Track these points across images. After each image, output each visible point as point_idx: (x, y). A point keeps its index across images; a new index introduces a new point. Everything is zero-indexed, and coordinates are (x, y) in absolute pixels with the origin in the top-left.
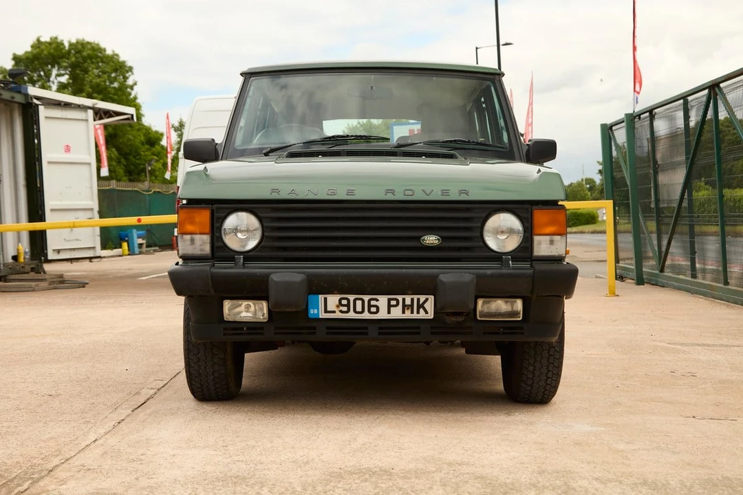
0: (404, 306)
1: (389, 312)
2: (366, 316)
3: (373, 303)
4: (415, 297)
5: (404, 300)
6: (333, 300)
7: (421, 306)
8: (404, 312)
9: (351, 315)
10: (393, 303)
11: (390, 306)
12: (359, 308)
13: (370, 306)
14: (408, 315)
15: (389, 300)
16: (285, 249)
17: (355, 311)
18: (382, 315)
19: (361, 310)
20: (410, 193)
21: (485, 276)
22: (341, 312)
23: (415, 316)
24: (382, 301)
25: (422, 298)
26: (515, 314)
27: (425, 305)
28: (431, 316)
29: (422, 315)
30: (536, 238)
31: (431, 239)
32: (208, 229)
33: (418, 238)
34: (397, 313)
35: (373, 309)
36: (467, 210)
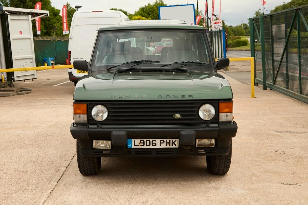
0: (166, 143)
1: (160, 145)
2: (151, 147)
3: (154, 142)
4: (171, 140)
5: (166, 141)
6: (137, 141)
7: (173, 143)
8: (166, 145)
9: (145, 147)
10: (162, 142)
11: (161, 143)
12: (148, 144)
13: (153, 143)
14: (168, 146)
15: (160, 141)
16: (118, 120)
17: (146, 145)
18: (158, 146)
19: (149, 145)
20: (169, 97)
21: (199, 131)
22: (141, 145)
23: (171, 147)
24: (158, 141)
25: (174, 140)
26: (212, 145)
27: (175, 143)
28: (177, 146)
29: (174, 146)
30: (220, 114)
31: (177, 116)
32: (86, 112)
33: (172, 116)
34: (164, 146)
35: (154, 144)
36: (192, 103)
